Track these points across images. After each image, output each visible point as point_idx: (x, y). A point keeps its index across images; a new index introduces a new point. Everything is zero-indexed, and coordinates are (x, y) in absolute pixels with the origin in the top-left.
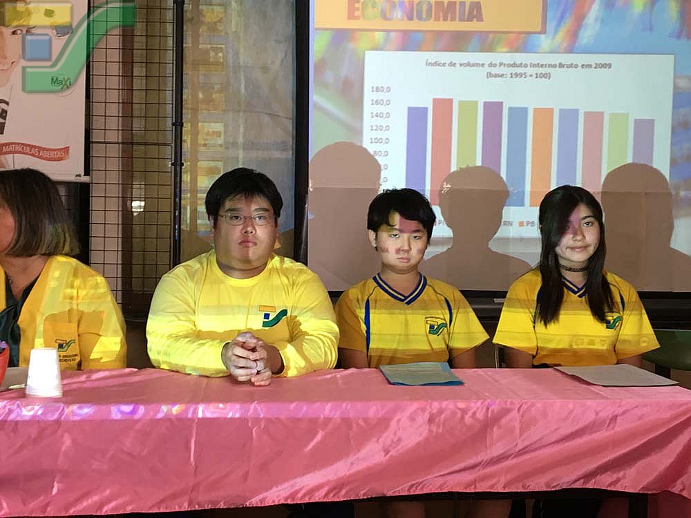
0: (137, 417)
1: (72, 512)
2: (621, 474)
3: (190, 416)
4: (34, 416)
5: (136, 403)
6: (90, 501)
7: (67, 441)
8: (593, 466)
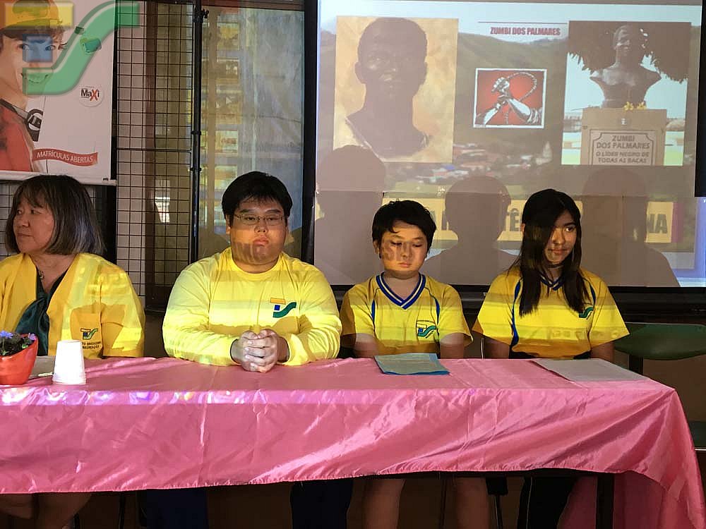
0: (152, 402)
1: (94, 489)
2: (589, 455)
3: (200, 401)
4: (59, 401)
5: (151, 390)
6: (110, 478)
7: (90, 425)
8: (563, 448)
